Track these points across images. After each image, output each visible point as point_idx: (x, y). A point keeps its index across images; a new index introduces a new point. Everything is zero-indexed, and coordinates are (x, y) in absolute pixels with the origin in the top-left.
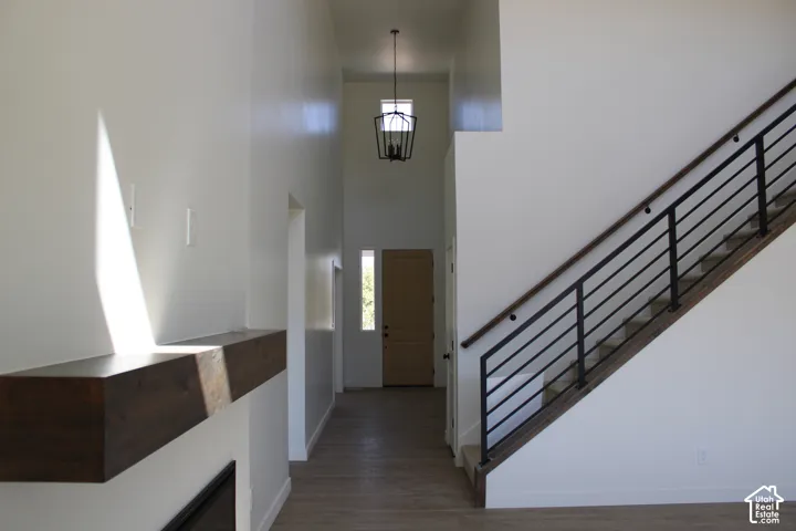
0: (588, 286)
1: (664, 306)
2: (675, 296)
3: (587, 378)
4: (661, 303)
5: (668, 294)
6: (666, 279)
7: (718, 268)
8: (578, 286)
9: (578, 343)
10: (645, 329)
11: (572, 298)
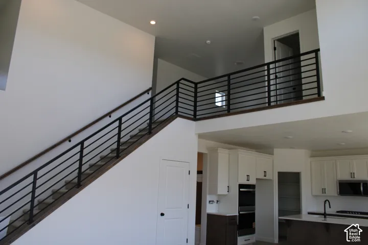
0: (40, 173)
1: (74, 185)
2: (79, 181)
3: (34, 219)
4: (74, 183)
5: (76, 180)
6: (76, 174)
7: (99, 169)
8: (35, 173)
9: (31, 201)
10: (64, 196)
11: (31, 179)
